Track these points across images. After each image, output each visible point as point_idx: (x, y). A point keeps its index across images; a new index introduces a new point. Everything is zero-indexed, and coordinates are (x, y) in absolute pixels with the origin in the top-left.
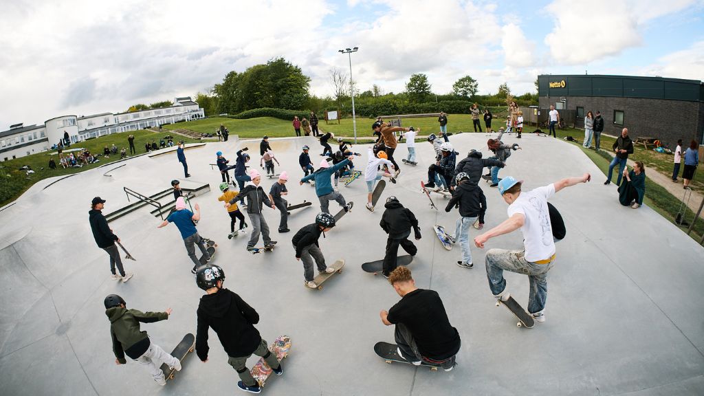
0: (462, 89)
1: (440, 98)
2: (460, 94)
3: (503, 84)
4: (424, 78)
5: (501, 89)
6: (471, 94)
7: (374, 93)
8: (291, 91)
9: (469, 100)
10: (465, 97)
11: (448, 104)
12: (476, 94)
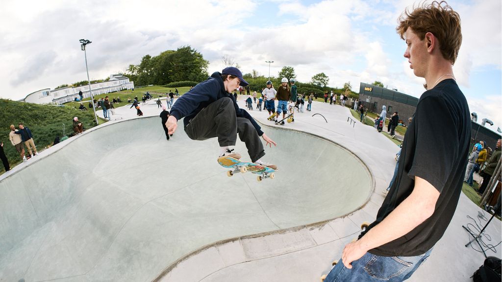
0: (318, 81)
1: (303, 85)
2: (316, 84)
3: (347, 82)
4: (292, 70)
5: (345, 85)
6: (324, 86)
7: (253, 75)
8: (196, 71)
9: (321, 89)
10: (319, 87)
11: (307, 89)
12: (327, 86)
